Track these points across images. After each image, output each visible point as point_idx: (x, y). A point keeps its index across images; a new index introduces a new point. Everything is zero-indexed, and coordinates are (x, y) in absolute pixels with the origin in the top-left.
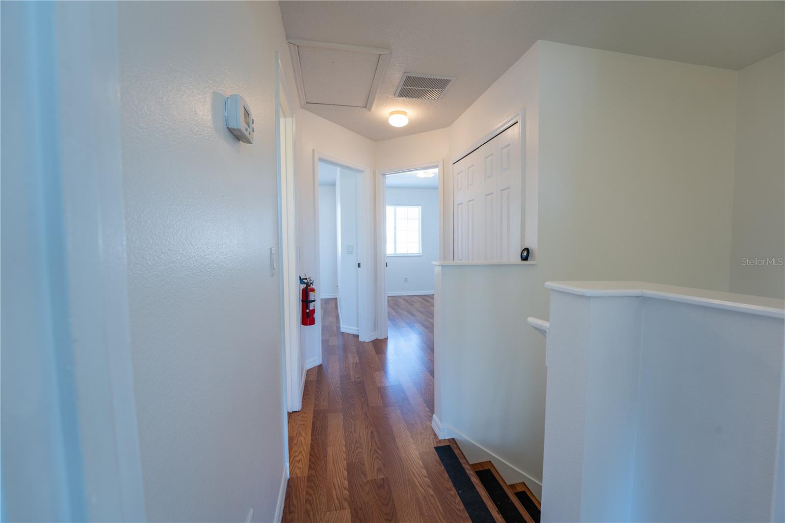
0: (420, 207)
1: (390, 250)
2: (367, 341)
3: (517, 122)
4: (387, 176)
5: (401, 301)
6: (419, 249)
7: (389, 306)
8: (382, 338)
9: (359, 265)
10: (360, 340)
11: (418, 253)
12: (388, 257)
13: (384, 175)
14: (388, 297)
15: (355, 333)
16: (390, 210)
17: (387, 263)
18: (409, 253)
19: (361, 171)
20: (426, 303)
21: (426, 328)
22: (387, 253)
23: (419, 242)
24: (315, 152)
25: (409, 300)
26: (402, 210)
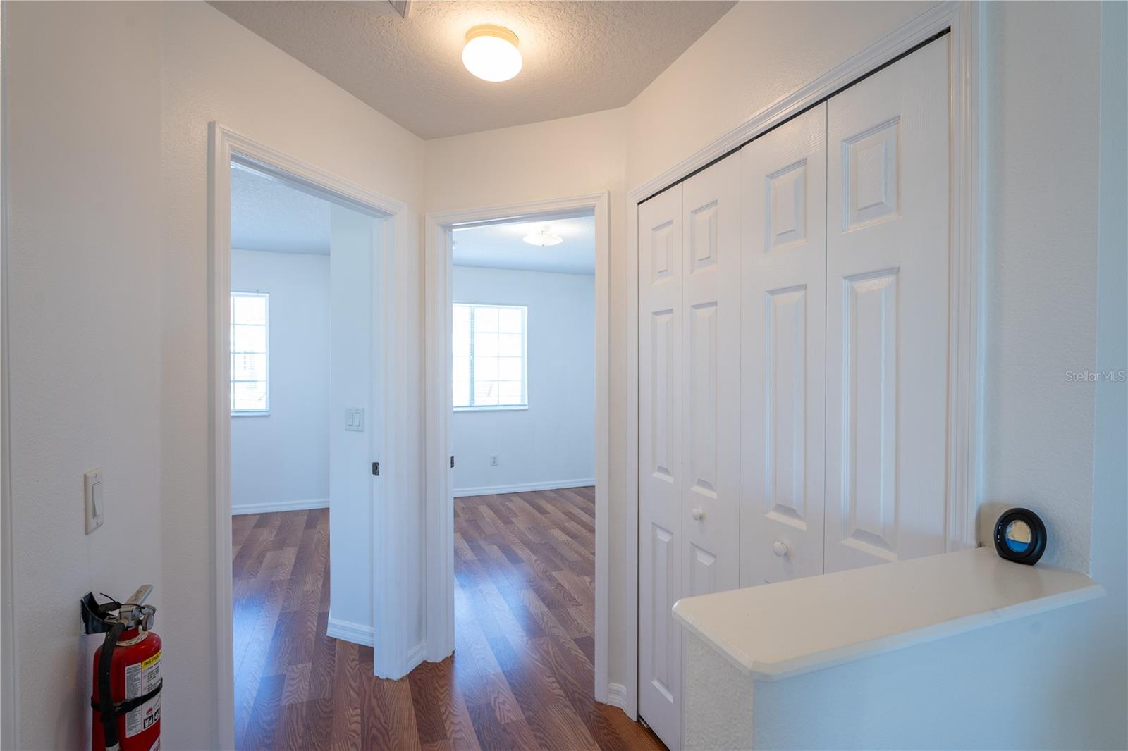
0: (526, 308)
1: (460, 399)
2: (396, 676)
3: (948, 30)
4: (454, 230)
5: (485, 511)
6: (522, 396)
7: (459, 529)
8: (439, 658)
9: (375, 468)
10: (376, 674)
11: (520, 403)
12: (455, 412)
13: (448, 228)
14: (455, 498)
15: (365, 641)
16: (460, 313)
17: (452, 457)
18: (501, 403)
19: (385, 214)
20: (538, 515)
21: (548, 606)
22: (454, 405)
23: (522, 381)
24: (217, 130)
25: (500, 504)
26: (487, 314)
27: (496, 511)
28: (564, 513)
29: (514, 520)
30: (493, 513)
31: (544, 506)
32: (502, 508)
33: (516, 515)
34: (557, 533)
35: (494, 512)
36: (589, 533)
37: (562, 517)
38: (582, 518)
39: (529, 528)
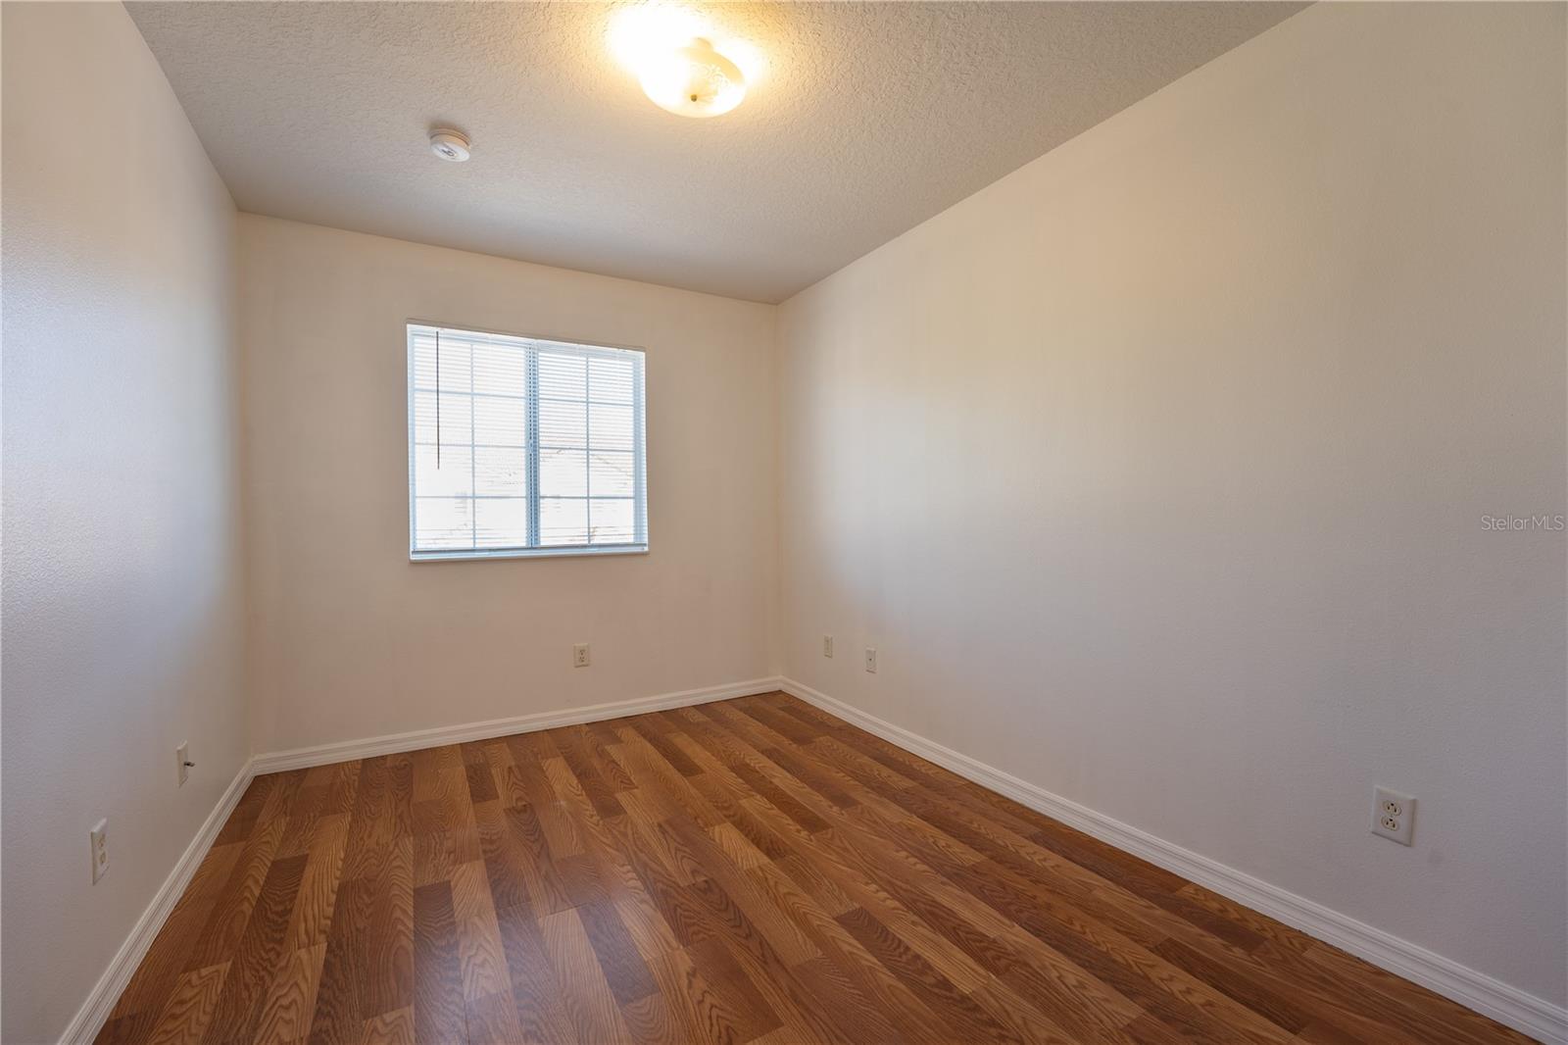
27: (583, 774)
28: (732, 769)
29: (622, 797)
30: (575, 781)
31: (689, 752)
32: (596, 763)
33: (629, 785)
34: (728, 837)
35: (579, 777)
36: (804, 833)
37: (733, 780)
38: (776, 781)
39: (660, 826)
